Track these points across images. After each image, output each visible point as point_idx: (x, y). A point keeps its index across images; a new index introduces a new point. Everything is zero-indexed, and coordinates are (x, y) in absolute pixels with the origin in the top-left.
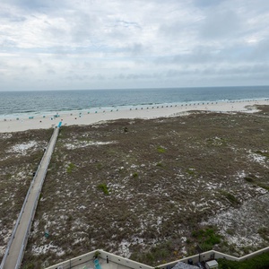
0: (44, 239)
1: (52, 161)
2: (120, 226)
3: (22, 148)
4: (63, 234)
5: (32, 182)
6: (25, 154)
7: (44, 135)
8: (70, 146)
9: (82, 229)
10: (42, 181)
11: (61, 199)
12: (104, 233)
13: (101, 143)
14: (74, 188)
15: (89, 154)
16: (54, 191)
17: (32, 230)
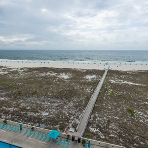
0: (95, 125)
1: (103, 87)
2: (141, 140)
3: (89, 77)
4: (104, 127)
5: (92, 95)
6: (90, 81)
7: (100, 73)
8: (112, 81)
9: (115, 130)
10: (97, 96)
11: (105, 108)
12: (129, 139)
13: (132, 83)
14: (113, 105)
15: (124, 89)
16: (102, 103)
17: (90, 118)
